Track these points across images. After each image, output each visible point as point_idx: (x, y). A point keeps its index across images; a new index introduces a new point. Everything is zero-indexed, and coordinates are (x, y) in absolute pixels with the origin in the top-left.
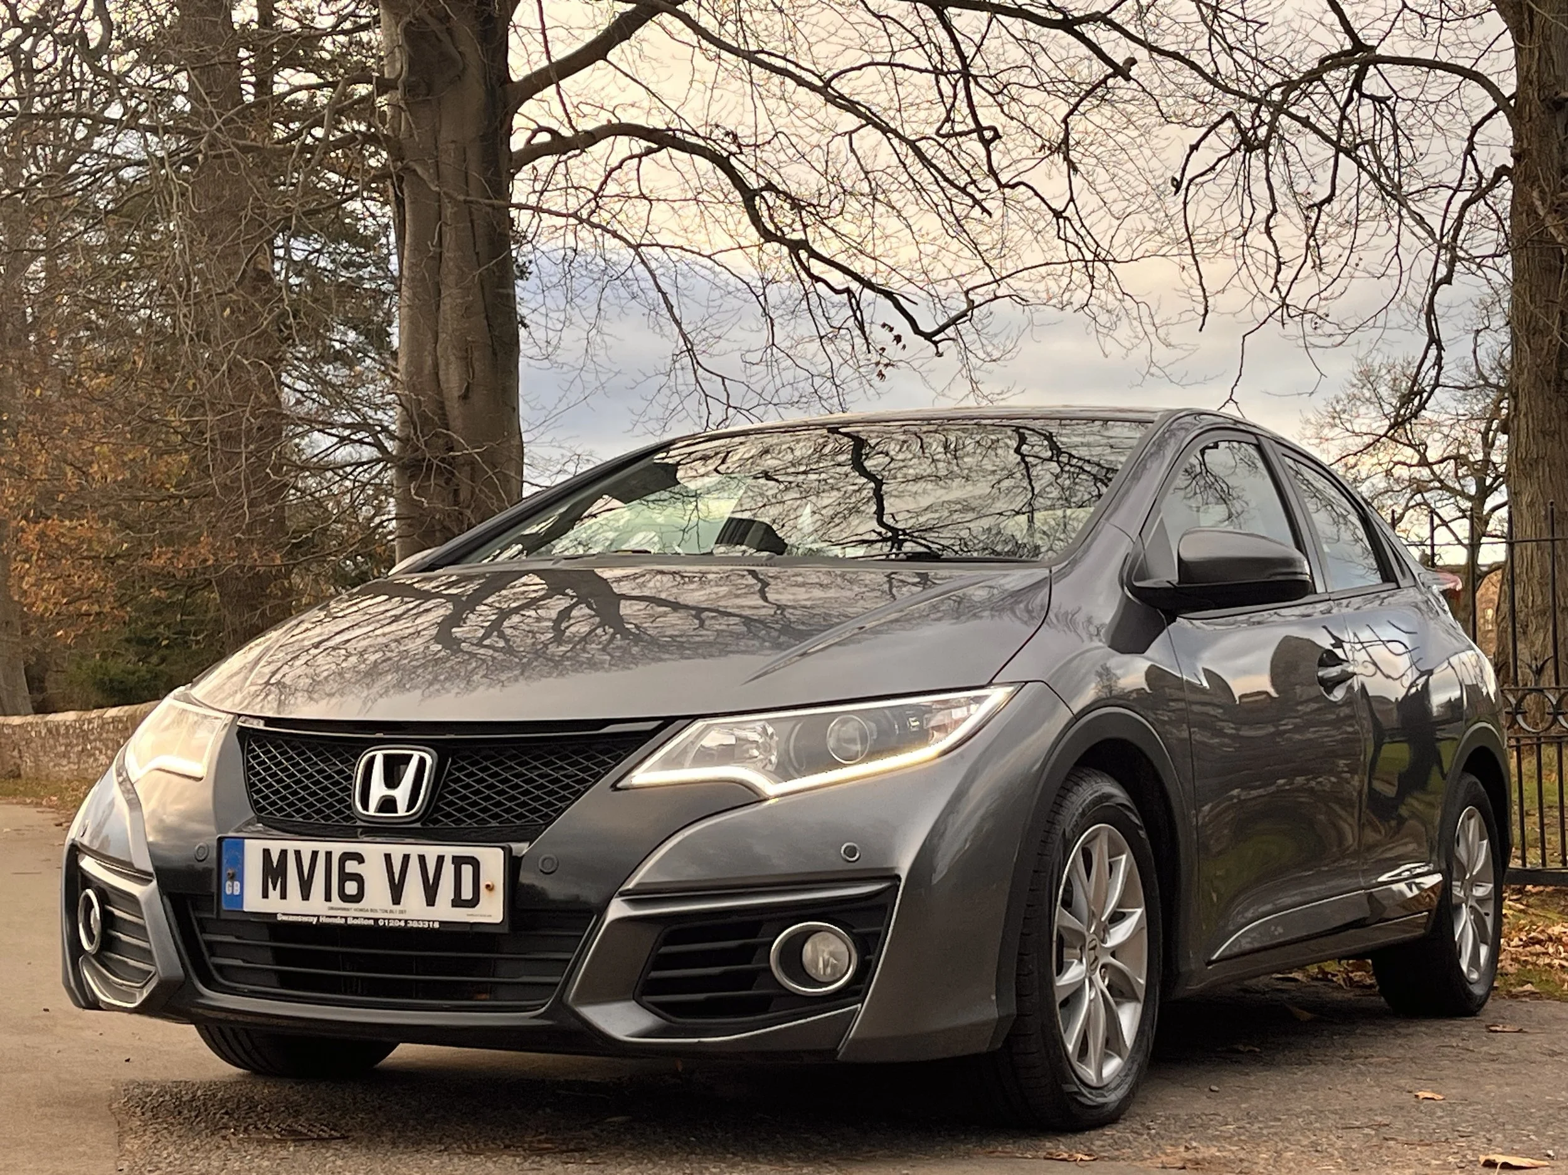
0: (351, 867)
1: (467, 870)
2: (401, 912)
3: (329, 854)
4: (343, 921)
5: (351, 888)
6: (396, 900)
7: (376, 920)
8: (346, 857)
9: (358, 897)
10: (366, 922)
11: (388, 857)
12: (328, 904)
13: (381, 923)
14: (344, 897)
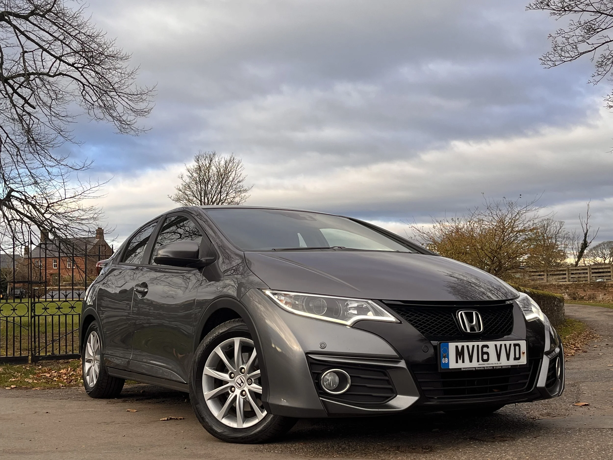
0: (485, 350)
1: (517, 348)
2: (500, 363)
3: (478, 346)
4: (483, 368)
5: (485, 357)
6: (499, 360)
7: (493, 367)
8: (483, 346)
9: (487, 360)
10: (490, 368)
11: (496, 345)
12: (478, 363)
13: (495, 368)
14: (483, 360)
